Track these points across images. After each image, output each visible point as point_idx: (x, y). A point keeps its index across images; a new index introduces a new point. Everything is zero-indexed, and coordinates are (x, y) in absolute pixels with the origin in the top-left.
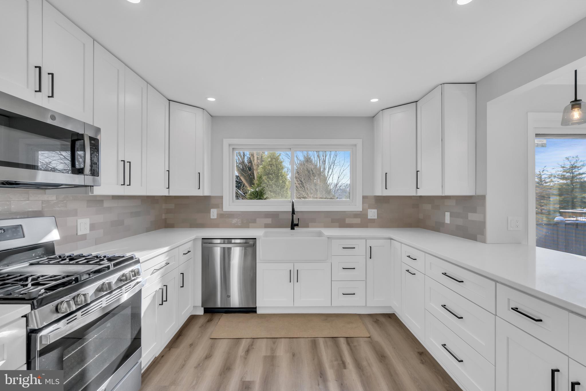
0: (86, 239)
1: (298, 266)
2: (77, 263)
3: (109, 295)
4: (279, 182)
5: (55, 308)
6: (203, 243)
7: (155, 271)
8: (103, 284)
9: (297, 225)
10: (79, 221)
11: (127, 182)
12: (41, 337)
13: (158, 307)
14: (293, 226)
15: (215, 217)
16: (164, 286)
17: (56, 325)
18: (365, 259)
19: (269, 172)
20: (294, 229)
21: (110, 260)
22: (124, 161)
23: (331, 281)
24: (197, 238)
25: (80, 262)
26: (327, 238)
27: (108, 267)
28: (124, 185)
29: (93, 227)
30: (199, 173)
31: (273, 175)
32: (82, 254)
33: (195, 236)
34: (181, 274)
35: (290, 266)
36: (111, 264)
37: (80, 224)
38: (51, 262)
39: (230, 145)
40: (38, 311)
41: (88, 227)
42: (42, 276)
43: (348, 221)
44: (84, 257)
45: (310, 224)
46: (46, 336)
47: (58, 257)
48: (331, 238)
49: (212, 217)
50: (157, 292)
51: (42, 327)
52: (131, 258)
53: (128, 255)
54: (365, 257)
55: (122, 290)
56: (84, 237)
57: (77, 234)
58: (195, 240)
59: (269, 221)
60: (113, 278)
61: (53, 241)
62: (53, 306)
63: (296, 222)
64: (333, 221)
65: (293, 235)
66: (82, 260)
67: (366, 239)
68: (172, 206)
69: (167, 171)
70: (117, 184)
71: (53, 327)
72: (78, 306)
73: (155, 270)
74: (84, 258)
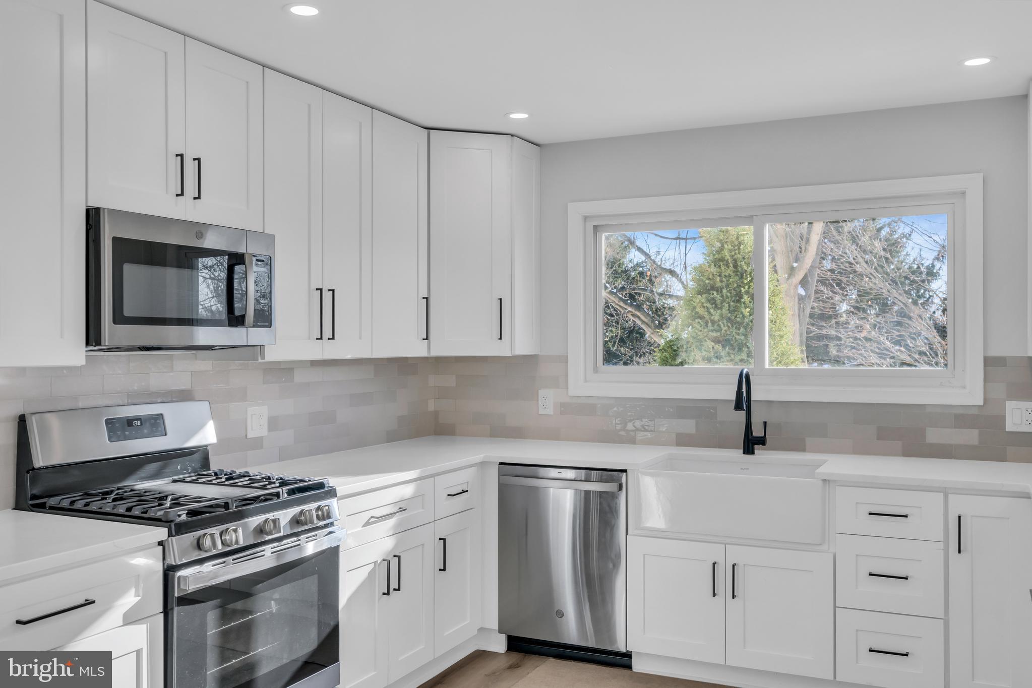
0: (262, 447)
1: (736, 554)
2: (235, 485)
3: (277, 544)
4: (742, 313)
5: (196, 541)
6: (501, 474)
7: (373, 520)
8: (266, 521)
9: (762, 441)
10: (251, 410)
11: (327, 333)
12: (179, 578)
13: (379, 600)
14: (751, 443)
15: (550, 411)
16: (395, 556)
17: (198, 567)
18: (942, 552)
19: (711, 282)
20: (753, 453)
21: (283, 483)
22: (321, 290)
23: (835, 607)
24: (485, 462)
25: (239, 484)
26: (821, 483)
27: (277, 495)
28: (321, 338)
29: (274, 424)
30: (500, 299)
31: (724, 291)
32: (248, 472)
33: (482, 455)
34: (440, 539)
35: (715, 553)
36: (282, 490)
37: (252, 415)
38: (200, 480)
39: (586, 218)
40: (175, 539)
41: (265, 422)
42: (186, 496)
43: (934, 436)
44: (249, 476)
45: (809, 441)
46: (185, 578)
47: (213, 474)
48: (835, 481)
49: (542, 411)
50: (377, 565)
51: (181, 564)
52: (321, 486)
53: (317, 479)
54: (941, 545)
55: (299, 540)
56: (257, 443)
57: (246, 435)
58: (483, 464)
59: (688, 426)
60: (285, 516)
61: (207, 446)
62: (195, 538)
63: (757, 432)
64: (883, 434)
65: (748, 469)
66: (245, 481)
67: (946, 492)
68: (449, 381)
69: (423, 298)
70: (309, 339)
71: (194, 569)
72: (227, 547)
73: (372, 517)
74: (247, 478)
